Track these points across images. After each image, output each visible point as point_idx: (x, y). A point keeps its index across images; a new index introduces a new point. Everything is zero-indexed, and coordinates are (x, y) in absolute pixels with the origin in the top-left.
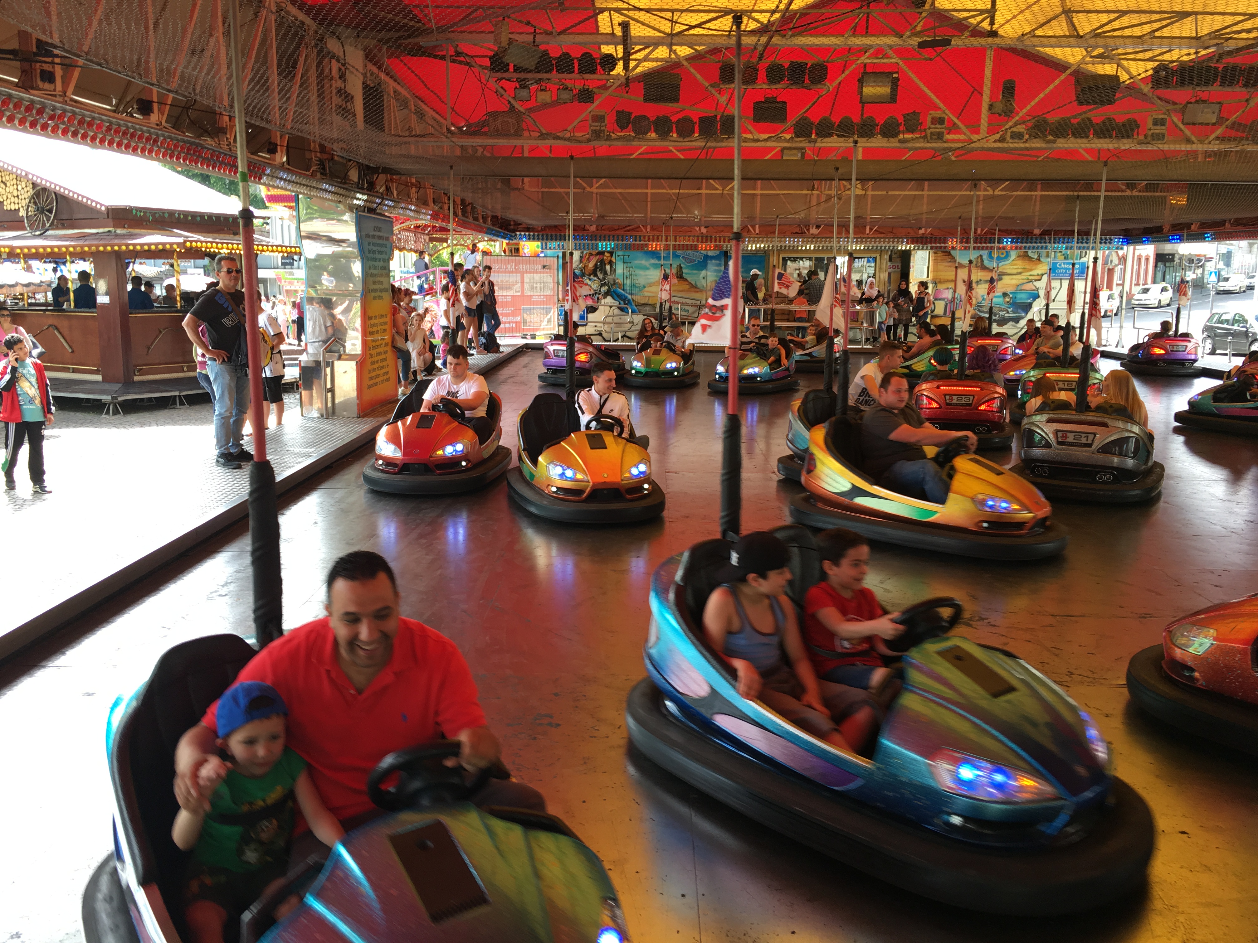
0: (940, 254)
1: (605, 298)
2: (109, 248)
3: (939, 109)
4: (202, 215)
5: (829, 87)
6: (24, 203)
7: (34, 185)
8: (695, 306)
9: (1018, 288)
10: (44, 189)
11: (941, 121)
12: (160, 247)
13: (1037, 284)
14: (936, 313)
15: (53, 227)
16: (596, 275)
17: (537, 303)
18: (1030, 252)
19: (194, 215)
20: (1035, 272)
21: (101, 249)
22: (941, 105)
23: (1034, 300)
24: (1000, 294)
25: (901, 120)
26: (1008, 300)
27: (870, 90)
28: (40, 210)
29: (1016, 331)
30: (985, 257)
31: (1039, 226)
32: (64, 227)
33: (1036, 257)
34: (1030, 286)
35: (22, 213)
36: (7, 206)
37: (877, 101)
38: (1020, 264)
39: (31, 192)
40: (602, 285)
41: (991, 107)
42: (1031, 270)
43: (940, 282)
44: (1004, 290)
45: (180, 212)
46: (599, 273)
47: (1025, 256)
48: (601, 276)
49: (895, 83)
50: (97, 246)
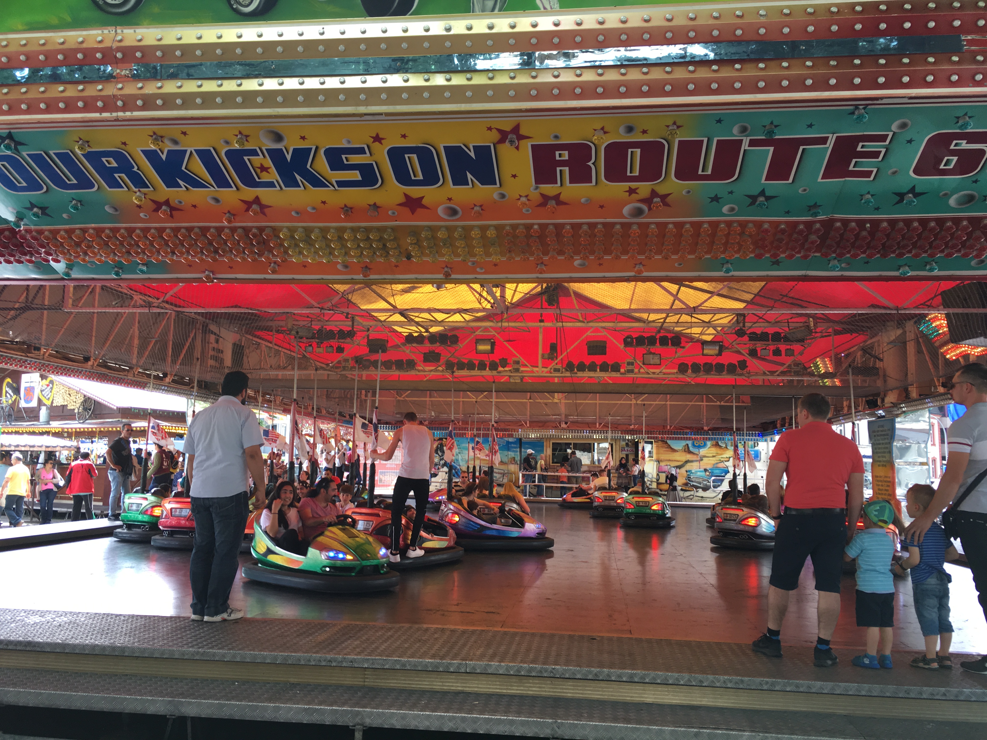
0: (660, 443)
1: (443, 467)
2: (114, 429)
3: (517, 357)
4: (173, 412)
5: (461, 346)
6: (78, 405)
7: (85, 396)
8: (501, 474)
9: (715, 467)
10: (89, 398)
11: (518, 362)
12: (142, 429)
13: (727, 463)
14: (660, 481)
15: (91, 418)
16: (437, 453)
17: (390, 469)
18: (720, 443)
19: (168, 412)
20: (724, 456)
21: (110, 429)
22: (518, 355)
23: (726, 474)
24: (702, 470)
25: (498, 362)
26: (708, 473)
27: (482, 347)
28: (85, 409)
29: (715, 494)
30: (690, 445)
31: (707, 426)
32: (96, 418)
33: (724, 446)
34: (721, 465)
35: (76, 411)
36: (70, 407)
37: (484, 353)
38: (714, 451)
39: (83, 399)
40: (441, 460)
41: (543, 356)
42: (722, 454)
43: (662, 461)
44: (705, 467)
45: (160, 411)
46: (439, 452)
47: (717, 445)
48: (440, 454)
49: (493, 345)
50: (108, 428)
